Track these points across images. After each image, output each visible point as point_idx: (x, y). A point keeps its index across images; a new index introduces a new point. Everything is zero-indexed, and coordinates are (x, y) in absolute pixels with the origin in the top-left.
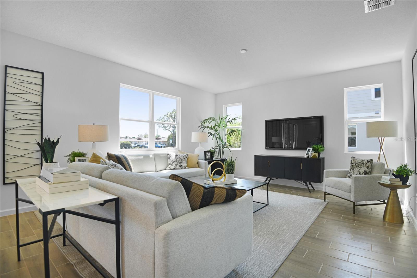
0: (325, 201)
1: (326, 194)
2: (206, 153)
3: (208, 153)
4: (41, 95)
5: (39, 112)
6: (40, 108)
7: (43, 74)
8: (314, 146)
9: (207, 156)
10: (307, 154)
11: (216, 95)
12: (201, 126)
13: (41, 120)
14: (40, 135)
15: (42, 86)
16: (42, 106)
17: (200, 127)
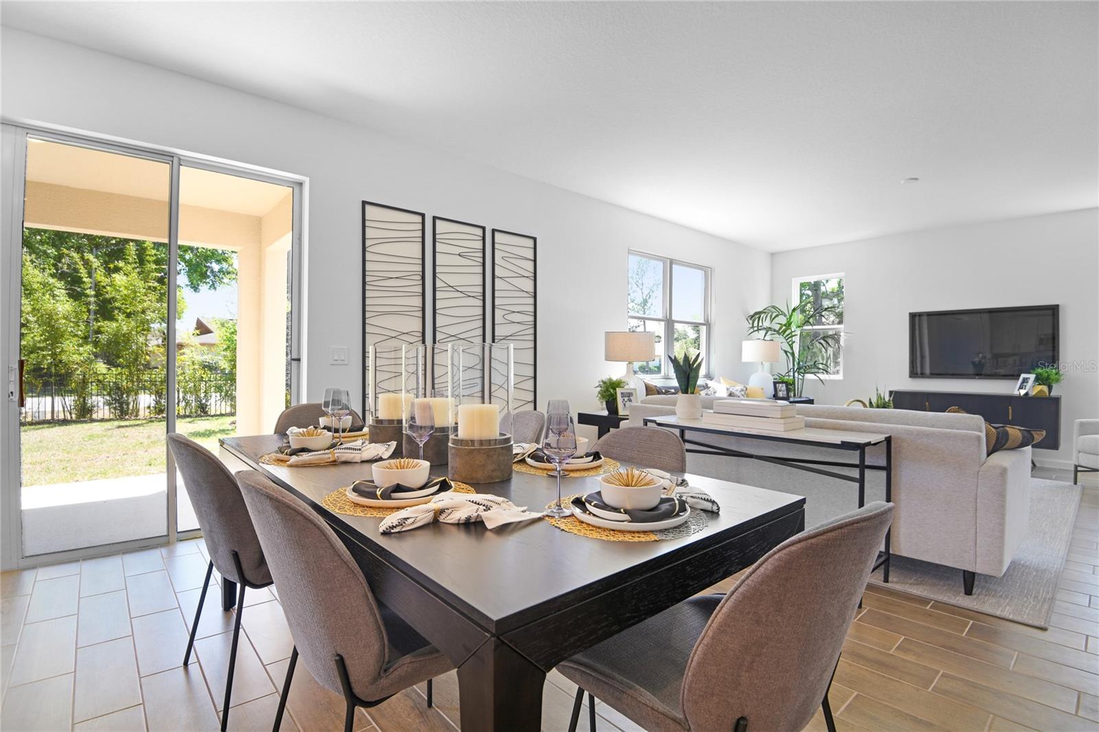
0: (1075, 483)
1: (1079, 469)
2: (777, 385)
3: (781, 385)
4: (533, 278)
5: (531, 309)
6: (531, 301)
7: (535, 239)
8: (1039, 370)
9: (780, 391)
10: (1021, 388)
11: (773, 255)
12: (753, 327)
13: (533, 323)
14: (533, 350)
15: (535, 261)
16: (535, 297)
17: (752, 330)
